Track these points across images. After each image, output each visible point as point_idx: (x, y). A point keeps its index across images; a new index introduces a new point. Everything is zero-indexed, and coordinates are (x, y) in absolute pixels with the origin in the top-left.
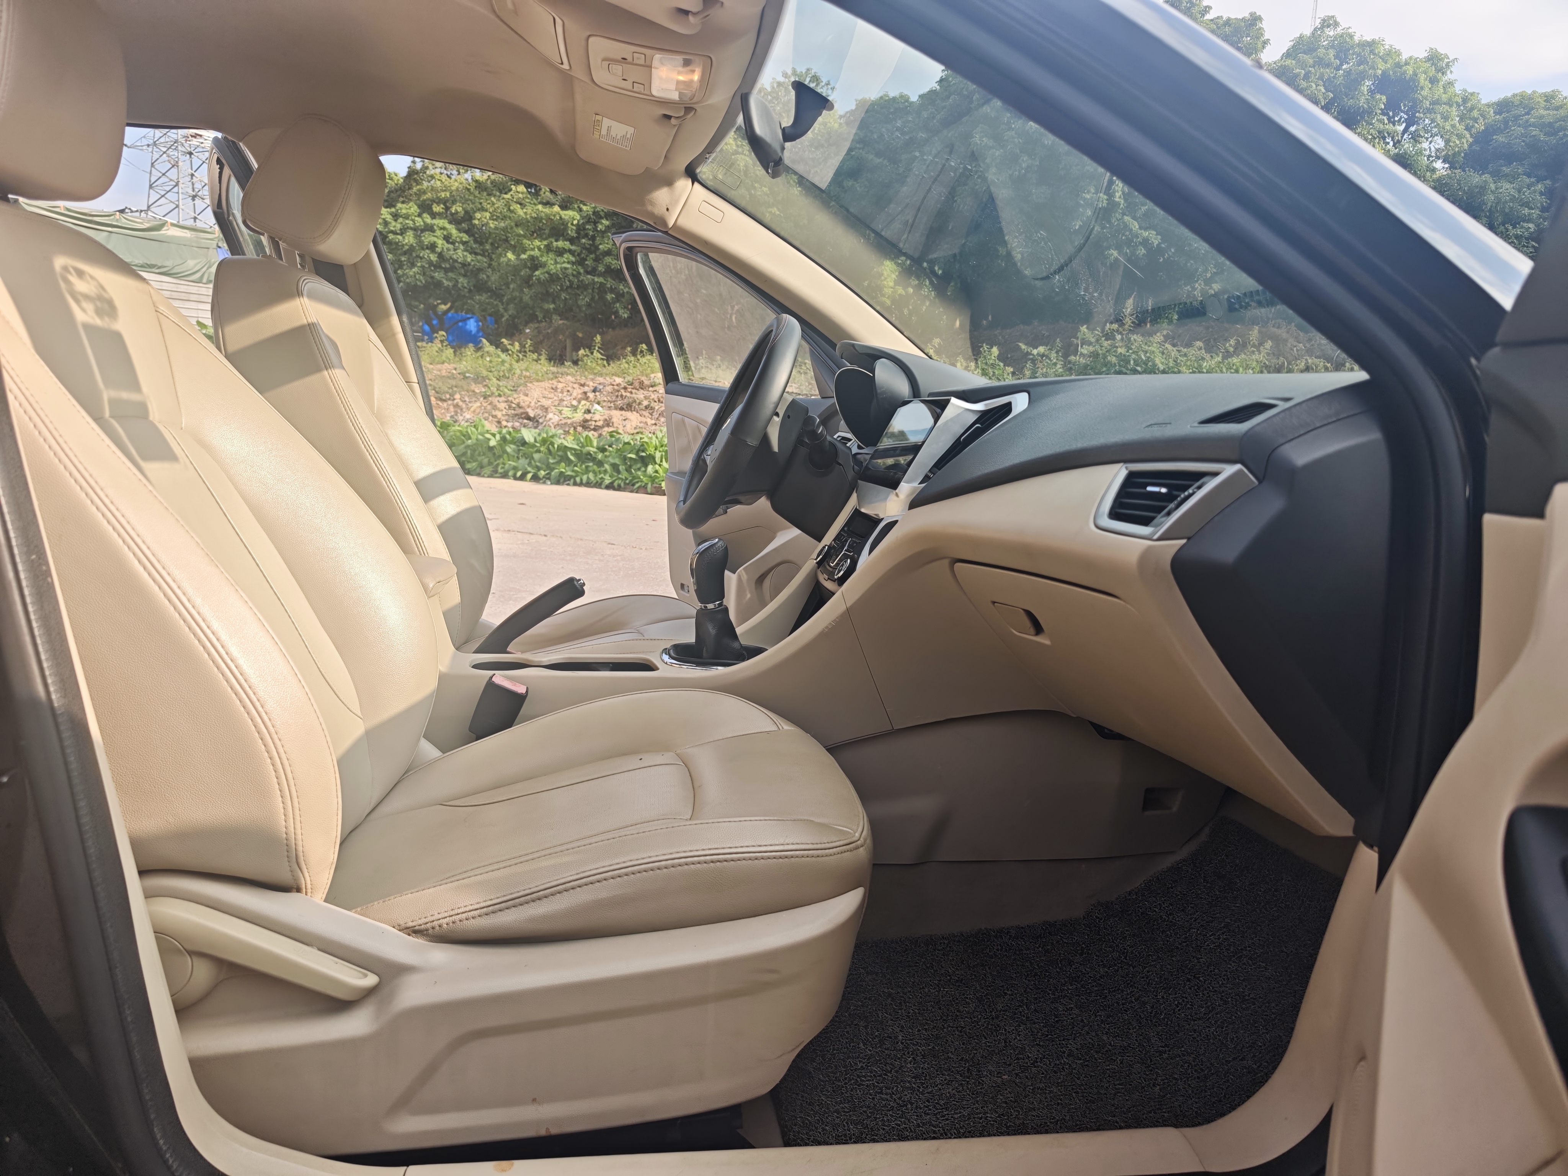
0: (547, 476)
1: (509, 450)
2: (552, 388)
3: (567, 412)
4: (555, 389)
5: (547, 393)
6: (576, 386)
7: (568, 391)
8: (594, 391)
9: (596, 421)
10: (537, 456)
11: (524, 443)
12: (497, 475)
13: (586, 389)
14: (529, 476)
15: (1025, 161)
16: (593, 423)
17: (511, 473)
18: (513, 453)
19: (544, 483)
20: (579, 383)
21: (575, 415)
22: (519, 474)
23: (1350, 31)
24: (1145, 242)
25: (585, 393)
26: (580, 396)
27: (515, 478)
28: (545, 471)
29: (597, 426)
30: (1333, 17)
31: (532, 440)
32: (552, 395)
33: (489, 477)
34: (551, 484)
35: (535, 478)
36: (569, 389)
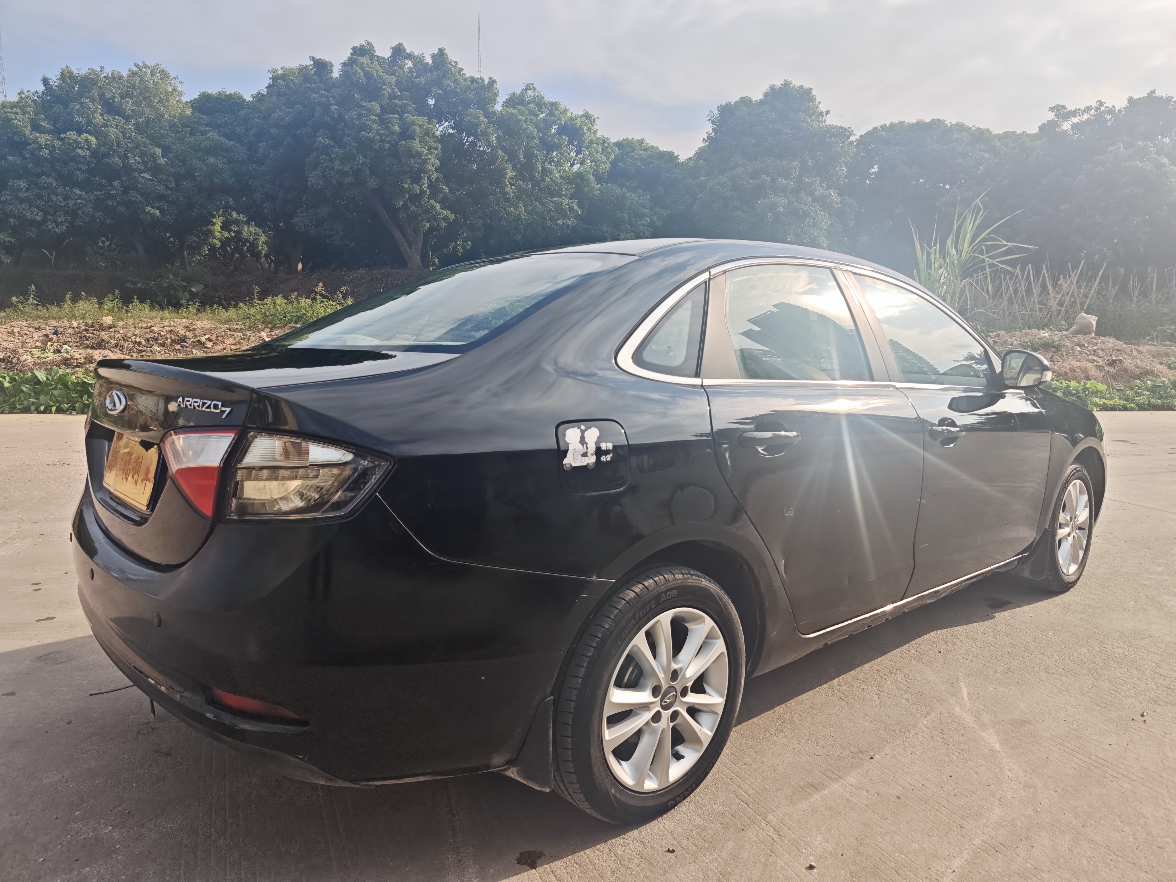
0: (71, 408)
1: (24, 389)
2: (9, 333)
3: (37, 353)
4: (12, 333)
5: (5, 337)
6: (31, 329)
7: (26, 334)
8: (56, 333)
9: (77, 359)
10: (56, 392)
11: (38, 382)
12: (15, 411)
13: (44, 332)
14: (54, 409)
15: (361, 159)
16: (75, 361)
17: (33, 408)
18: (29, 392)
19: (70, 413)
20: (33, 327)
21: (46, 354)
22: (42, 408)
23: (541, 94)
24: (445, 218)
25: (46, 336)
26: (41, 338)
27: (40, 412)
28: (67, 404)
29: (80, 363)
30: (532, 84)
31: (45, 379)
32: (12, 339)
33: (9, 413)
34: (77, 414)
35: (60, 411)
36: (26, 332)
